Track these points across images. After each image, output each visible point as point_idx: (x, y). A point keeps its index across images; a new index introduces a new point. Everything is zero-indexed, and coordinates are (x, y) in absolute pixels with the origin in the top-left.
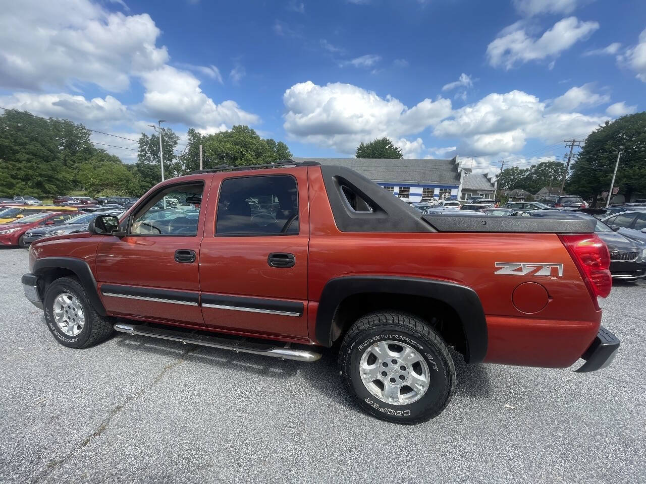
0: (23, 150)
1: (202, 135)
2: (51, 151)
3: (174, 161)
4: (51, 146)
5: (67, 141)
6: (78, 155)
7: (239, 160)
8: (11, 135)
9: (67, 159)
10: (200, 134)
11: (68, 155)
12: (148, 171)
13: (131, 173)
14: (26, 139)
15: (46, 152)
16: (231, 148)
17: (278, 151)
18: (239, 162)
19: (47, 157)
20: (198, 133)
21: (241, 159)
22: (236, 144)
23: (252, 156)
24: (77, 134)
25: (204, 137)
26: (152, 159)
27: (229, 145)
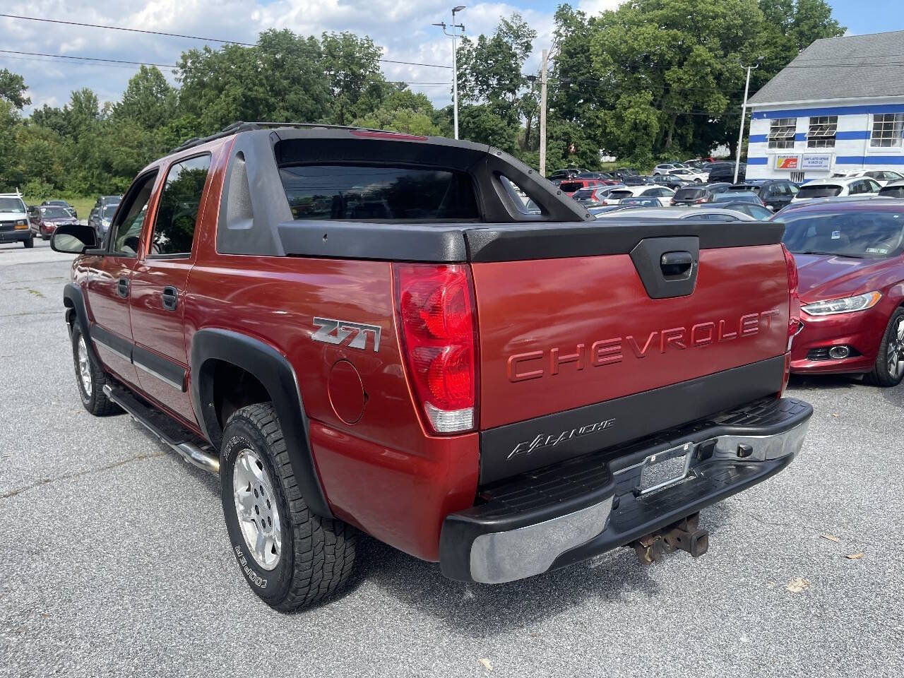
0: (281, 104)
1: (588, 17)
2: (317, 99)
3: (522, 91)
4: (317, 89)
5: (346, 75)
6: (361, 100)
7: (675, 68)
8: (267, 78)
9: (344, 111)
10: (583, 14)
11: (347, 102)
12: (468, 122)
13: (438, 128)
14: (285, 83)
15: (310, 104)
16: (655, 38)
17: (797, 24)
18: (675, 72)
19: (312, 114)
20: (579, 13)
21: (680, 65)
22: (670, 24)
23: (711, 50)
24: (361, 59)
25: (592, 21)
26: (476, 92)
27: (649, 30)
